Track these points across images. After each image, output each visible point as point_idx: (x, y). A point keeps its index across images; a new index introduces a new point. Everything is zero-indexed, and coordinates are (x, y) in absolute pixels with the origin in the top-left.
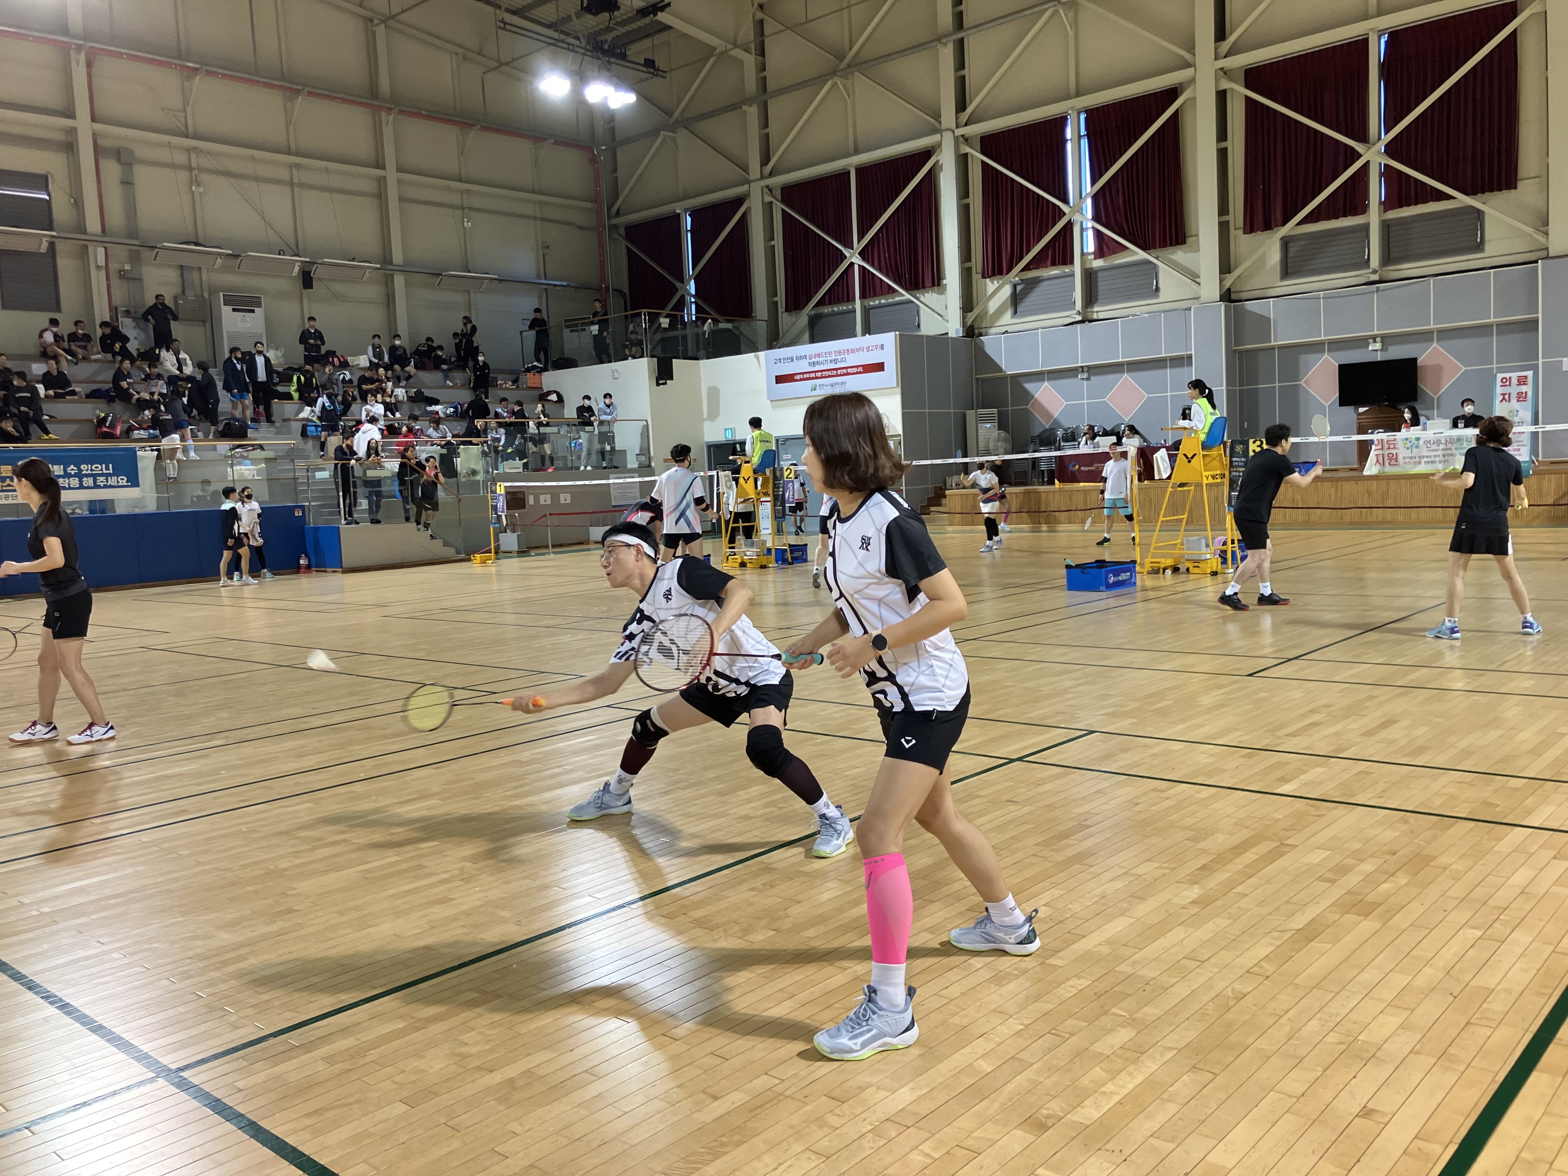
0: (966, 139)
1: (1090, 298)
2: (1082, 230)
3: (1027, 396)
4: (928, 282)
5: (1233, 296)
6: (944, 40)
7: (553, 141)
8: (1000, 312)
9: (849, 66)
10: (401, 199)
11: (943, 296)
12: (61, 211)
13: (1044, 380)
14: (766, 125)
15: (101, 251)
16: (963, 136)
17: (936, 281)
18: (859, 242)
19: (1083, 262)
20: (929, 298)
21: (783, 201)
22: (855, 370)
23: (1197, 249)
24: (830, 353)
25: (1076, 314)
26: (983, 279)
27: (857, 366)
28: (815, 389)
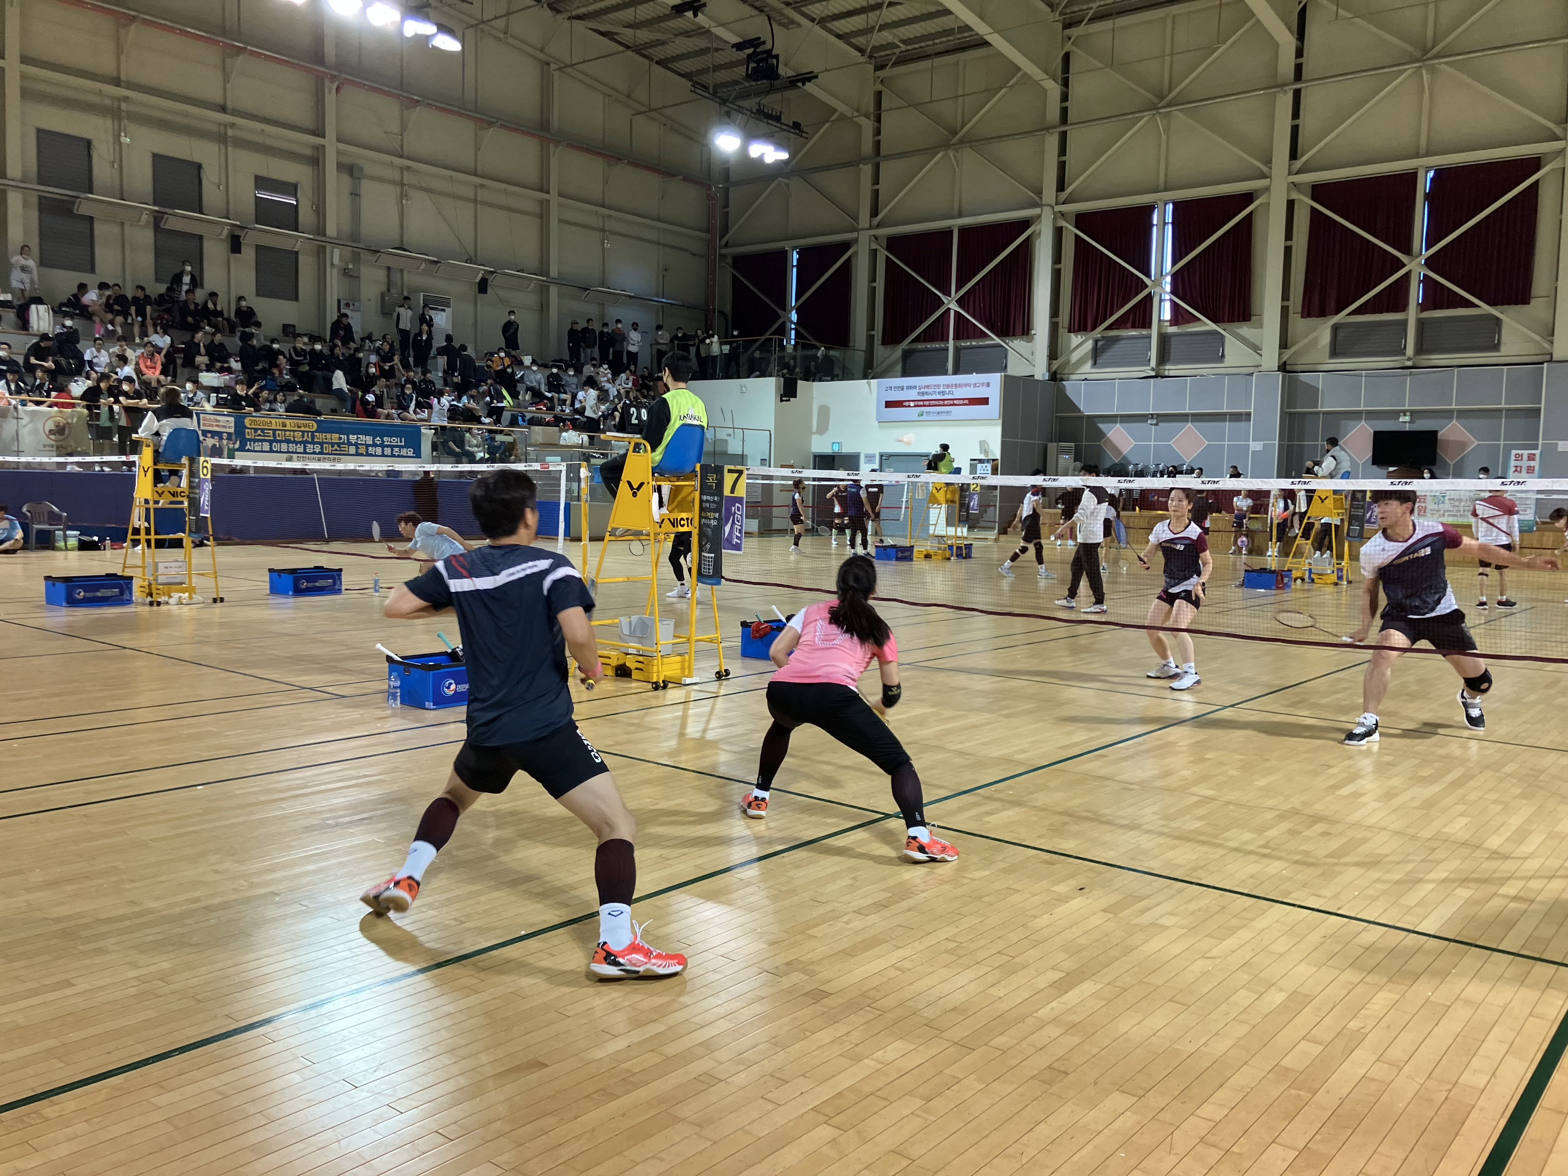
0: (1063, 214)
1: (1163, 358)
2: (1161, 300)
3: (1101, 435)
4: (1019, 330)
5: (1288, 368)
6: (1052, 131)
7: (680, 176)
8: (1081, 362)
9: (962, 142)
10: (560, 221)
11: (1031, 344)
12: (306, 215)
13: (1116, 422)
14: (877, 182)
15: (336, 252)
16: (1060, 212)
17: (1025, 330)
19: (1160, 327)
20: (1018, 344)
21: (888, 249)
22: (961, 402)
23: (1261, 326)
24: (939, 386)
25: (1150, 370)
26: (1069, 333)
27: (963, 399)
28: (922, 415)
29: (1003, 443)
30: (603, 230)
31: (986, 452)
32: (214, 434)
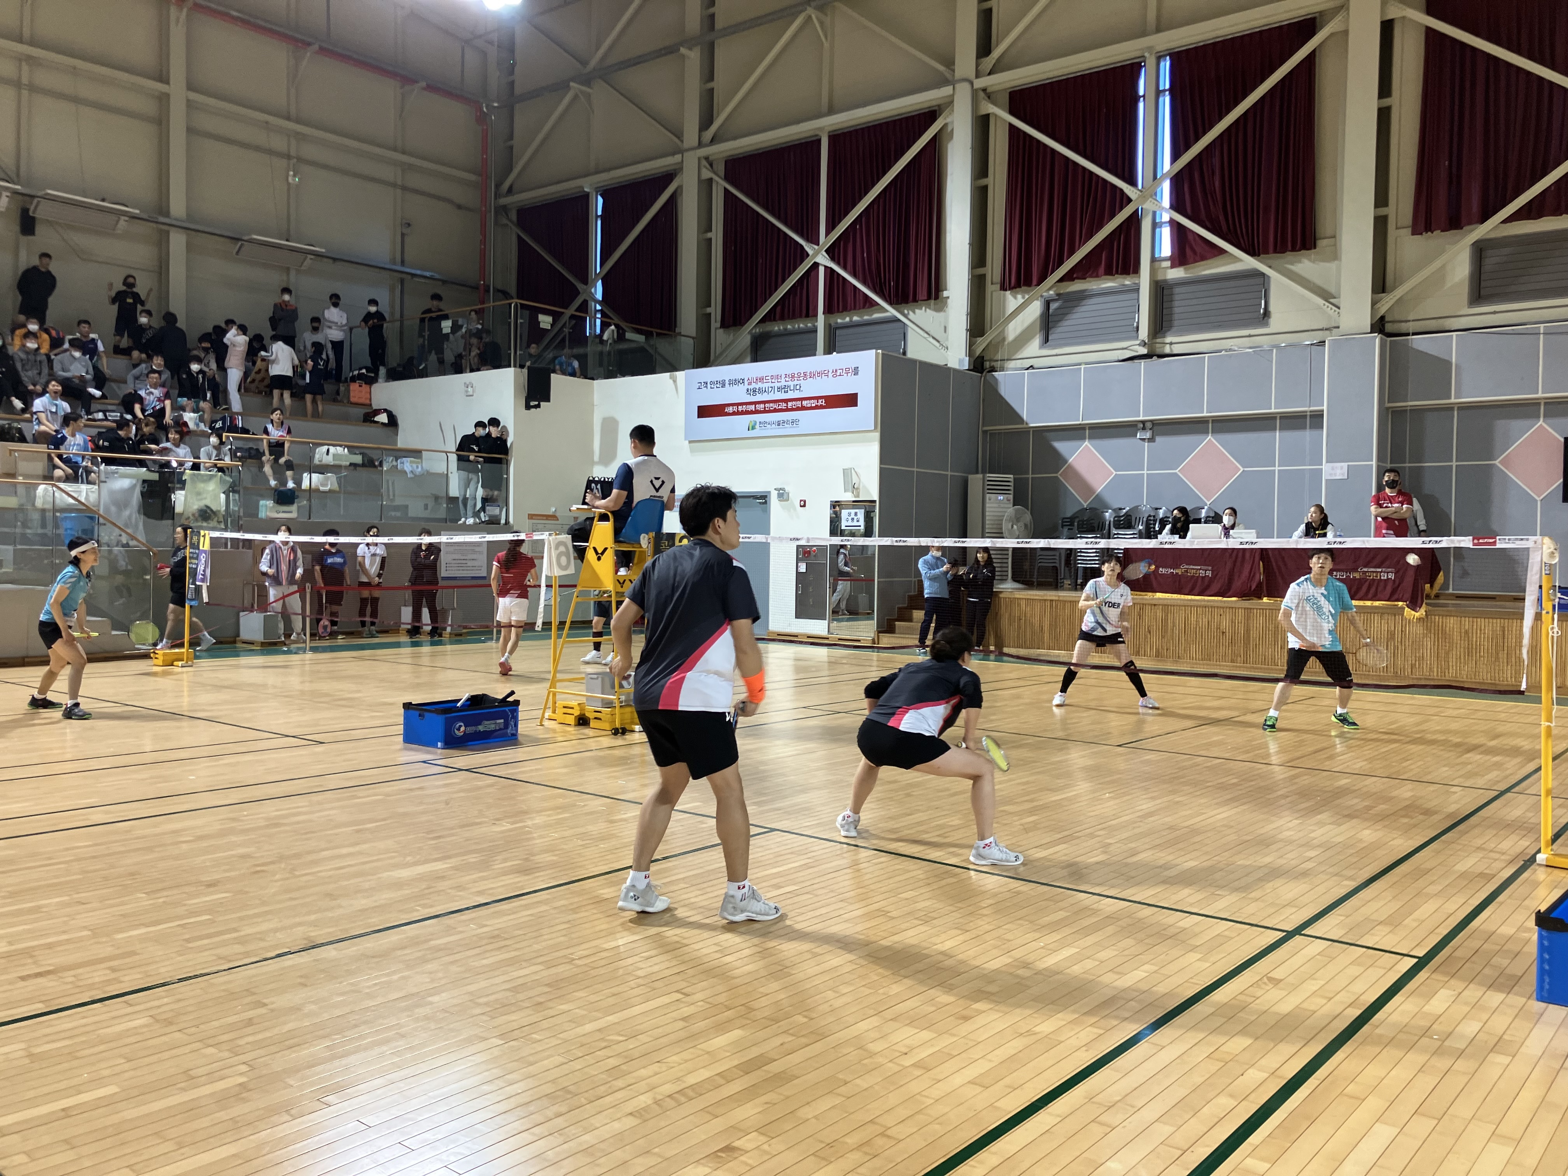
0: (989, 94)
1: (1161, 323)
2: (1155, 225)
3: (1058, 460)
4: (922, 292)
5: (1389, 328)
8: (1023, 339)
11: (942, 314)
13: (1083, 438)
14: (711, 77)
16: (984, 90)
17: (934, 292)
18: (828, 233)
20: (922, 315)
21: (727, 178)
22: (814, 403)
23: (1335, 256)
24: (777, 377)
25: (1139, 345)
26: (1002, 292)
27: (817, 398)
28: (753, 428)
29: (883, 473)
30: (289, 157)
31: (854, 488)
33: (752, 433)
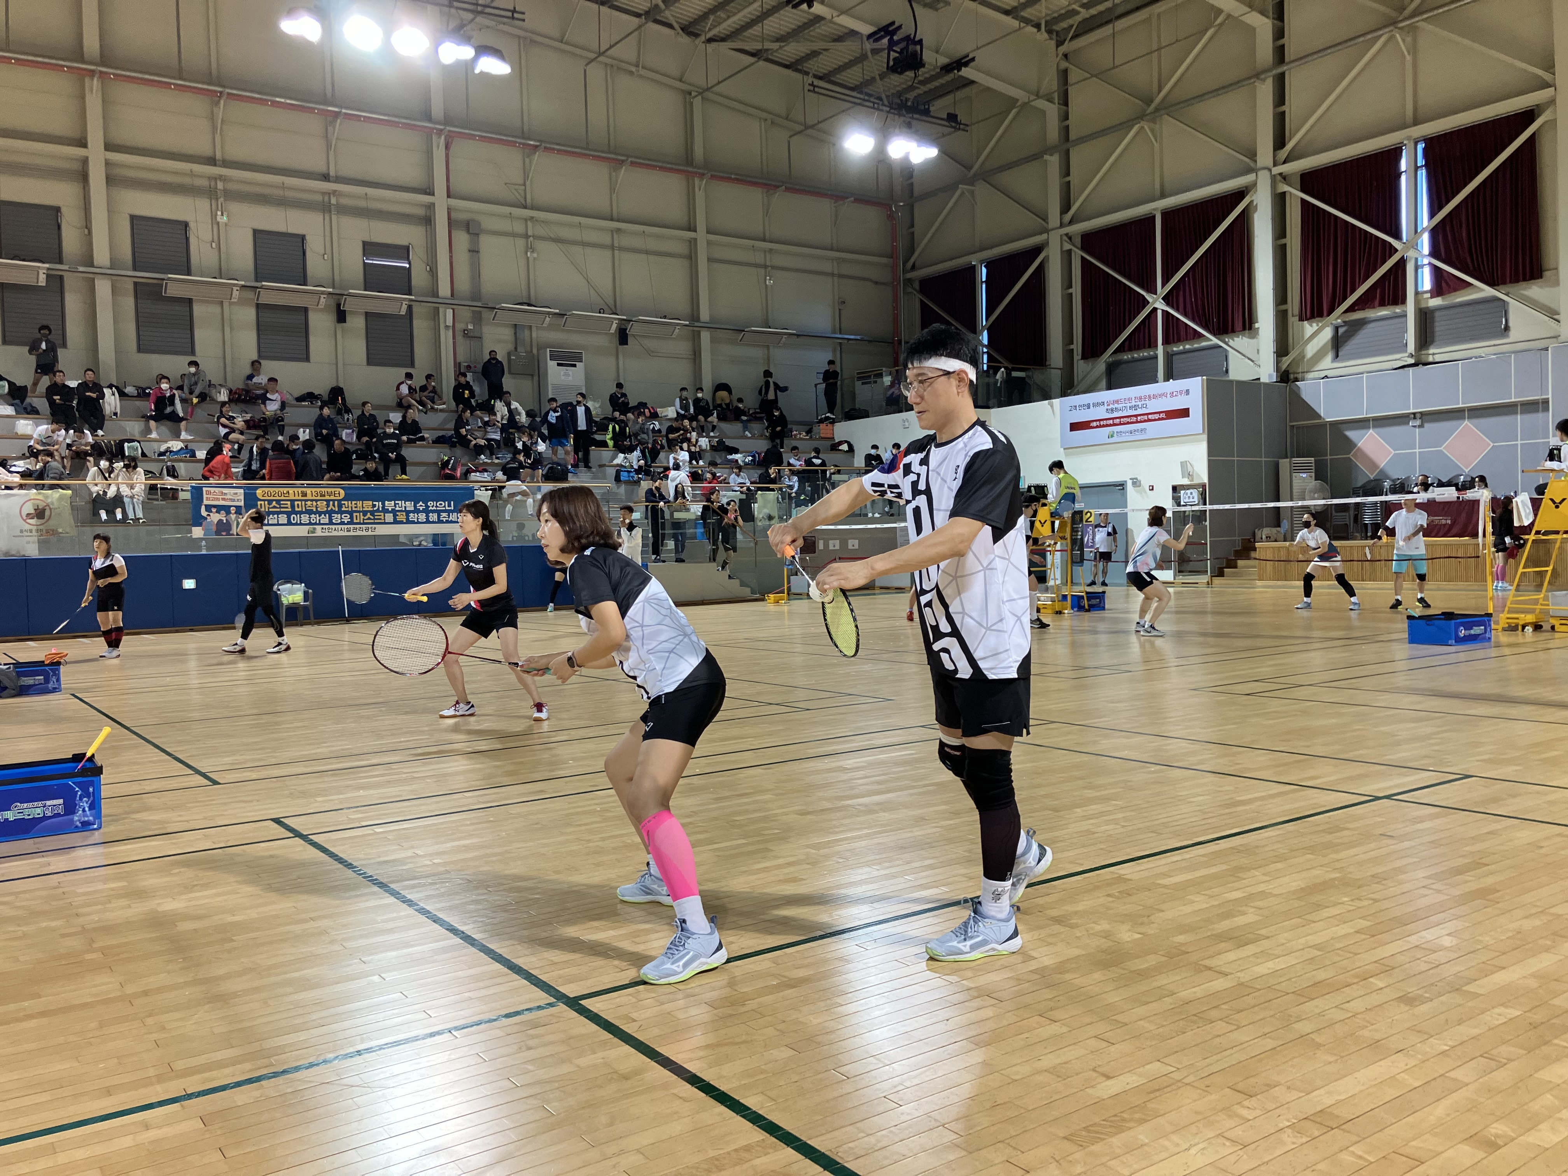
0: (1284, 177)
1: (1425, 338)
2: (1417, 268)
3: (1350, 445)
4: (1239, 324)
6: (1263, 76)
7: (852, 199)
8: (1319, 356)
9: (1157, 110)
10: (710, 260)
11: (1255, 340)
12: (419, 278)
13: (1368, 428)
14: (1068, 174)
15: (450, 312)
16: (1281, 174)
17: (1248, 324)
18: (1163, 286)
19: (1417, 301)
20: (1239, 342)
21: (1083, 248)
22: (1157, 416)
23: (1557, 283)
24: (1129, 399)
25: (1408, 357)
26: (1301, 323)
27: (1159, 413)
28: (1112, 436)
29: (1210, 462)
30: (766, 267)
31: (1190, 476)
32: (220, 509)
33: (1111, 440)
